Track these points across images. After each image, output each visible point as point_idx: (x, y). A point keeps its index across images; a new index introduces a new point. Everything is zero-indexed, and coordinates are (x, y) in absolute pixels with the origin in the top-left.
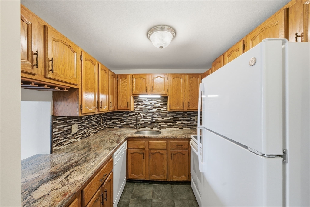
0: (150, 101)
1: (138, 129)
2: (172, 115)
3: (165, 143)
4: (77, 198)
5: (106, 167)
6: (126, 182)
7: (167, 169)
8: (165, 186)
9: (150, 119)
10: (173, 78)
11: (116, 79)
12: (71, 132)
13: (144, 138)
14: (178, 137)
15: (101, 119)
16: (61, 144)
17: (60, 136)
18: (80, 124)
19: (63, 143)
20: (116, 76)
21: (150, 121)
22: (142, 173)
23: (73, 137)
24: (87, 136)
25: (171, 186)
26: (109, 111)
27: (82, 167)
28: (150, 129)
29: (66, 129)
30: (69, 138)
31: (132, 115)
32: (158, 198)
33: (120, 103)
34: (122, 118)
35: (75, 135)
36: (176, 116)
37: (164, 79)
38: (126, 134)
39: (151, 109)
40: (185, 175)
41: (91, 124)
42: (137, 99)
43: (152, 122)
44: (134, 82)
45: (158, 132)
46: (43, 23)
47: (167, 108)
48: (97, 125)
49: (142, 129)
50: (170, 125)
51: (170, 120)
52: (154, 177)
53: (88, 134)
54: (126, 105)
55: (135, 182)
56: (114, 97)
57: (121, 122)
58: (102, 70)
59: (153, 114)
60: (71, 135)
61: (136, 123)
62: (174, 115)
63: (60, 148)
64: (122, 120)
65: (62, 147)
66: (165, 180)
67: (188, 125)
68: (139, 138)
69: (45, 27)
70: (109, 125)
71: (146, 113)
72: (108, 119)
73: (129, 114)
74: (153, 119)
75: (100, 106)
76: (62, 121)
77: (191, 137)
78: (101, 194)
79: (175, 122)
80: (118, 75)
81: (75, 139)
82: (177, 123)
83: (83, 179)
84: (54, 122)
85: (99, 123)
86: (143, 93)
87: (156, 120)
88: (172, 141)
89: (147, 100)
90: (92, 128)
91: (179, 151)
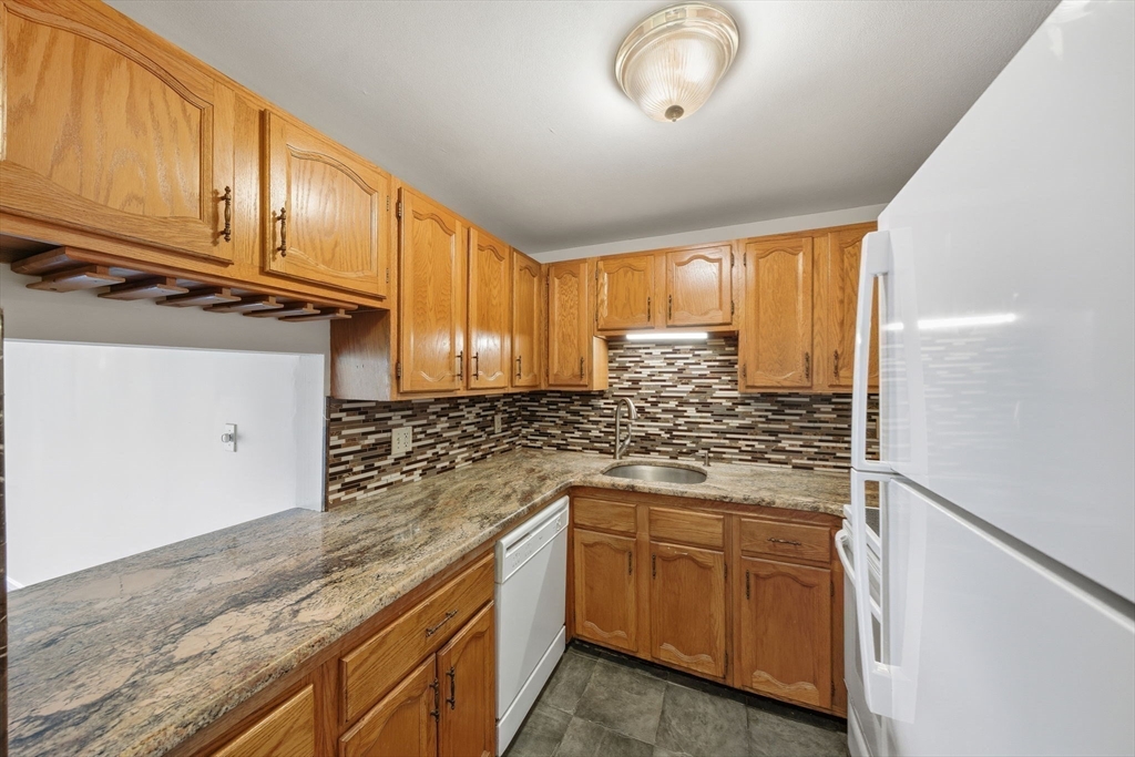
0: (668, 356)
1: (621, 458)
2: (756, 410)
3: (716, 522)
4: (311, 687)
5: (459, 584)
6: (567, 647)
7: (729, 636)
8: (721, 703)
9: (667, 421)
10: (759, 258)
11: (544, 283)
12: (388, 452)
13: (631, 491)
14: (779, 503)
15: (496, 417)
16: (357, 486)
17: (352, 461)
18: (420, 429)
19: (362, 484)
20: (544, 269)
21: (669, 431)
22: (624, 627)
23: (397, 467)
24: (444, 469)
25: (744, 712)
26: (511, 390)
27: (365, 573)
28: (666, 460)
29: (373, 441)
30: (384, 470)
31: (603, 406)
32: (679, 749)
33: (556, 365)
34: (570, 417)
35: (402, 462)
36: (774, 412)
37: (717, 264)
38: (570, 472)
39: (671, 384)
40: (815, 682)
41: (459, 432)
42: (621, 347)
43: (674, 433)
44: (602, 285)
45: (697, 475)
46: (259, 103)
47: (736, 382)
48: (481, 436)
49: (635, 459)
50: (750, 449)
51: (750, 428)
52: (669, 654)
53: (447, 464)
54: (577, 371)
55: (599, 655)
56: (535, 341)
57: (565, 428)
58: (481, 248)
59: (681, 404)
60: (390, 460)
61: (615, 435)
62: (767, 410)
63: (354, 499)
64: (566, 423)
65: (359, 495)
66: (721, 681)
67: (838, 455)
68: (613, 491)
69: (263, 115)
70: (525, 437)
71: (654, 399)
72: (524, 418)
73: (594, 402)
74: (681, 421)
75: (473, 371)
76: (360, 414)
77: (845, 514)
78: (430, 682)
79: (773, 438)
80: (551, 266)
81: (402, 473)
82: (785, 444)
83: (337, 622)
84: (333, 416)
85: (487, 430)
86: (636, 325)
87: (692, 426)
88: (749, 518)
89: (657, 352)
90: (462, 444)
91: (784, 566)
